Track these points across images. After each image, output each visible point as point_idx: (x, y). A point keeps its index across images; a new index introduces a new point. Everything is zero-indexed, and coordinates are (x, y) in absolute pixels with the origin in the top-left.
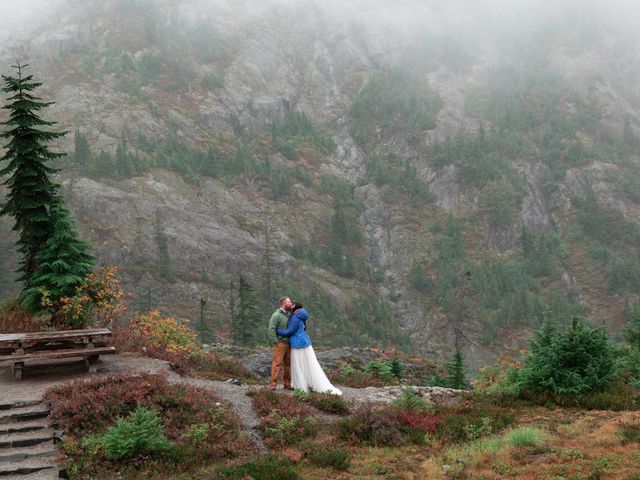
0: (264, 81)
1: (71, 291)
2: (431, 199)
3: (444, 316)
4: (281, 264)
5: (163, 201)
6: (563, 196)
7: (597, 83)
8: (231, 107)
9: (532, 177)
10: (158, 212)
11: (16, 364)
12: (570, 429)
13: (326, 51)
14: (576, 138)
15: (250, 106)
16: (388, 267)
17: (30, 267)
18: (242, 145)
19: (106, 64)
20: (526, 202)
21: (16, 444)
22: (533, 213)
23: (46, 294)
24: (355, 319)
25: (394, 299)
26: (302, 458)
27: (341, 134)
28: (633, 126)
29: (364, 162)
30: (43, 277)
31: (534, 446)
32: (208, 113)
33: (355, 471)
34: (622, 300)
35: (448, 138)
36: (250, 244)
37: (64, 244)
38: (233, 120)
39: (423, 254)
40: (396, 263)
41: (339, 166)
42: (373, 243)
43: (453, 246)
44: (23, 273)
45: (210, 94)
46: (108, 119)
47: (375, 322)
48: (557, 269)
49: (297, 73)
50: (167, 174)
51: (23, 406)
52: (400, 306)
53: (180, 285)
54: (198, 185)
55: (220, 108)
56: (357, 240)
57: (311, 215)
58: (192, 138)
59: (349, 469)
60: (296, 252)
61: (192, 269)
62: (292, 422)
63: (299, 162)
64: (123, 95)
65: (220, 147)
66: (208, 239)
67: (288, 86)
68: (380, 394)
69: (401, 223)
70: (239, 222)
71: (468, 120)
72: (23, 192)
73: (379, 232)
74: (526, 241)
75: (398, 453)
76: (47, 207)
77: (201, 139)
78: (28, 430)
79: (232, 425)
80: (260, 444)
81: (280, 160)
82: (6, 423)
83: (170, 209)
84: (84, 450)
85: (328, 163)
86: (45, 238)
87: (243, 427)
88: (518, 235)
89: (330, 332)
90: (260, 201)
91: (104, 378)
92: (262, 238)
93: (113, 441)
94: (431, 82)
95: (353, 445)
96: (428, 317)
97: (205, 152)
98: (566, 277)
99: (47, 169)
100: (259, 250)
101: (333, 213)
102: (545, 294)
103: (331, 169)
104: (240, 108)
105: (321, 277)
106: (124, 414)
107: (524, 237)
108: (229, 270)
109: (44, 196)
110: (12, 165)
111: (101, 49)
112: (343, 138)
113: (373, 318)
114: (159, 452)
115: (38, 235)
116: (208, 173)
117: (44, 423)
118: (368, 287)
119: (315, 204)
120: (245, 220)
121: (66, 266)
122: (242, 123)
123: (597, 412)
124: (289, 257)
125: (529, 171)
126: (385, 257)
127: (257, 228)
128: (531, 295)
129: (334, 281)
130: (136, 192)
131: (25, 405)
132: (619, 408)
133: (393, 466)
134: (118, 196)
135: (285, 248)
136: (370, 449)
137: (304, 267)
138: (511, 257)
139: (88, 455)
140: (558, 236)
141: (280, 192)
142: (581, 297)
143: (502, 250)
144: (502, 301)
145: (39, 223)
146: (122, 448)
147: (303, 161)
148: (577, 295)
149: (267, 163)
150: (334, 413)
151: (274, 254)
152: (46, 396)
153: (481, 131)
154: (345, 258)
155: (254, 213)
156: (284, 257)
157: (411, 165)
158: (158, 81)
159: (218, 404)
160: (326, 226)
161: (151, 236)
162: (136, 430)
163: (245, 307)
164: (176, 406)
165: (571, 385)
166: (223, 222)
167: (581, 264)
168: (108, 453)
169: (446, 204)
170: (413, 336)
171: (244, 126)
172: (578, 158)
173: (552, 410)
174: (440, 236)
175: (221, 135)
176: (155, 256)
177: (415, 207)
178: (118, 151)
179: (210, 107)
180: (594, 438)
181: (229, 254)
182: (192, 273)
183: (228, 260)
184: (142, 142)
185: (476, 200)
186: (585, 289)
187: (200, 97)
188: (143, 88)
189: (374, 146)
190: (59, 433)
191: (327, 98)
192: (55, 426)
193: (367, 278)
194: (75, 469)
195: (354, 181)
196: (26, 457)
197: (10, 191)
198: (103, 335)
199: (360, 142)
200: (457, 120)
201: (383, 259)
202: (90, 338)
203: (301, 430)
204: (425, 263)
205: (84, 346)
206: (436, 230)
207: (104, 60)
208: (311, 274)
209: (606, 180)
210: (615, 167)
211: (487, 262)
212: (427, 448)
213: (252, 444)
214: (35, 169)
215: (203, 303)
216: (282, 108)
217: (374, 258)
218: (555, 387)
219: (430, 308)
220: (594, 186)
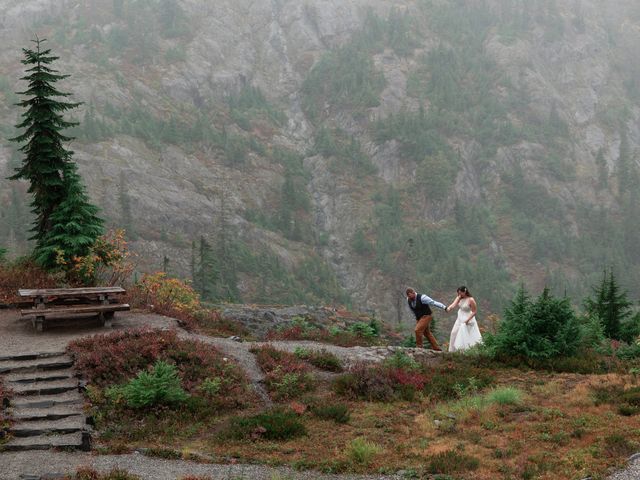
0: (222, 56)
1: (83, 250)
2: (374, 171)
3: (382, 278)
4: (235, 226)
5: (126, 164)
6: (493, 171)
7: (528, 69)
8: (192, 80)
9: (465, 153)
10: (122, 175)
11: (38, 317)
12: (546, 389)
13: (280, 32)
14: (506, 119)
15: (209, 79)
16: (333, 232)
17: (42, 227)
18: (201, 115)
19: (77, 35)
20: (460, 176)
21: (44, 392)
22: (466, 186)
23: (61, 252)
24: (301, 278)
25: (337, 261)
26: (306, 411)
27: (293, 108)
28: (559, 110)
29: (313, 135)
30: (57, 237)
31: (515, 405)
32: (170, 84)
33: (355, 423)
34: (544, 268)
35: (391, 115)
36: (207, 207)
37: (77, 207)
38: (193, 92)
39: (365, 221)
40: (339, 228)
41: (290, 137)
42: (320, 209)
43: (392, 214)
44: (35, 233)
45: (173, 67)
46: (78, 88)
47: (319, 281)
48: (487, 238)
49: (254, 51)
50: (130, 139)
51: (48, 357)
52: (342, 267)
53: (141, 243)
54: (159, 151)
55: (181, 81)
56: (305, 207)
57: (263, 182)
58: (155, 107)
59: (350, 422)
60: (248, 216)
61: (153, 229)
62: (295, 378)
63: (254, 133)
64: (92, 65)
65: (180, 117)
66: (167, 201)
67: (245, 61)
68: (368, 353)
69: (347, 192)
70: (196, 186)
71: (409, 99)
72: (39, 158)
73: (325, 199)
74: (458, 211)
75: (392, 408)
76: (60, 172)
77: (163, 109)
78: (54, 379)
79: (240, 379)
80: (265, 397)
81: (236, 131)
82: (33, 372)
83: (133, 173)
84: (107, 398)
85: (280, 134)
86: (58, 201)
87: (250, 381)
88: (451, 206)
89: (278, 290)
90: (217, 168)
91: (122, 333)
92: (217, 202)
93: (135, 391)
94: (376, 63)
95: (350, 400)
96: (368, 278)
97: (167, 120)
98: (494, 245)
99: (62, 137)
100: (214, 212)
101: (283, 180)
102: (475, 261)
103: (282, 140)
104: (201, 81)
105: (270, 239)
106: (141, 367)
107: (456, 208)
108: (186, 230)
109: (58, 162)
110: (29, 132)
111: (72, 21)
112: (295, 112)
113: (318, 278)
114: (177, 402)
115: (52, 198)
116: (170, 140)
117: (69, 373)
118: (314, 250)
119: (268, 172)
120: (202, 185)
121: (79, 227)
122: (201, 95)
123: (566, 375)
124: (242, 220)
125: (464, 149)
126: (329, 222)
127: (213, 193)
128: (461, 261)
129: (283, 243)
130: (102, 155)
131: (50, 356)
132: (586, 372)
133: (388, 420)
134: (86, 159)
135: (238, 211)
136: (366, 404)
137: (256, 230)
138: (445, 226)
139: (111, 404)
140: (488, 208)
141: (236, 160)
142: (506, 264)
143: (437, 219)
144: (436, 266)
145: (53, 187)
146: (144, 398)
147: (256, 132)
148: (503, 262)
149: (225, 133)
150: (329, 370)
151: (228, 216)
152: (69, 349)
153: (421, 110)
154: (293, 222)
155: (210, 179)
156: (237, 220)
157: (356, 139)
158: (124, 53)
159: (225, 359)
160: (277, 193)
161: (115, 197)
162: (157, 382)
163: (205, 266)
164: (188, 360)
165: (542, 350)
166: (182, 186)
167: (509, 234)
168: (130, 403)
169: (387, 176)
170: (354, 296)
171: (203, 98)
172: (508, 137)
173: (525, 371)
174: (381, 205)
175: (182, 105)
176: (119, 216)
177: (358, 177)
178: (86, 116)
179: (173, 79)
180: (569, 398)
181: (187, 216)
182: (152, 232)
183: (186, 221)
184: (109, 110)
185: (414, 173)
186: (510, 257)
187: (163, 70)
188: (111, 59)
189: (322, 121)
190: (84, 383)
191: (281, 75)
192: (79, 377)
193: (313, 242)
194: (100, 416)
195: (303, 152)
196: (54, 404)
197: (26, 156)
198: (118, 293)
199: (310, 116)
200: (399, 99)
201: (328, 224)
202: (106, 295)
203: (303, 385)
204: (366, 229)
205: (99, 302)
206: (377, 199)
207: (74, 32)
208: (262, 237)
209: (532, 159)
210: (541, 147)
211: (423, 231)
212: (417, 404)
213: (259, 397)
214: (51, 137)
215: (166, 260)
216: (239, 83)
217: (320, 222)
218: (527, 351)
219: (370, 270)
220: (521, 164)
